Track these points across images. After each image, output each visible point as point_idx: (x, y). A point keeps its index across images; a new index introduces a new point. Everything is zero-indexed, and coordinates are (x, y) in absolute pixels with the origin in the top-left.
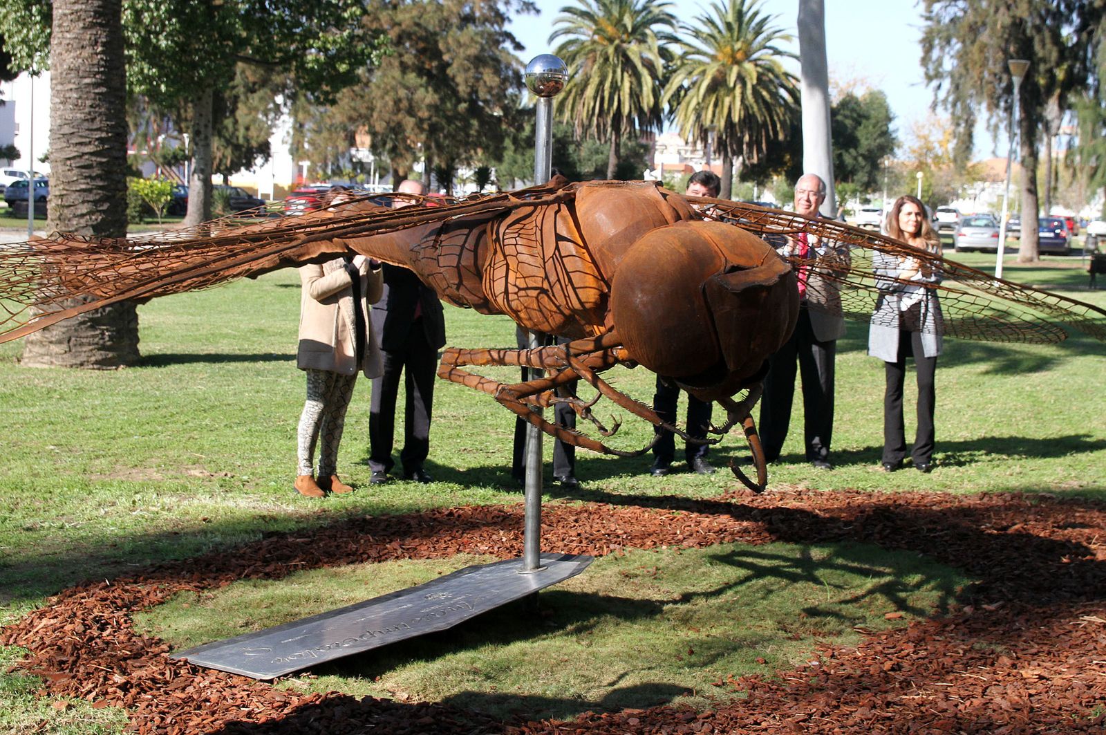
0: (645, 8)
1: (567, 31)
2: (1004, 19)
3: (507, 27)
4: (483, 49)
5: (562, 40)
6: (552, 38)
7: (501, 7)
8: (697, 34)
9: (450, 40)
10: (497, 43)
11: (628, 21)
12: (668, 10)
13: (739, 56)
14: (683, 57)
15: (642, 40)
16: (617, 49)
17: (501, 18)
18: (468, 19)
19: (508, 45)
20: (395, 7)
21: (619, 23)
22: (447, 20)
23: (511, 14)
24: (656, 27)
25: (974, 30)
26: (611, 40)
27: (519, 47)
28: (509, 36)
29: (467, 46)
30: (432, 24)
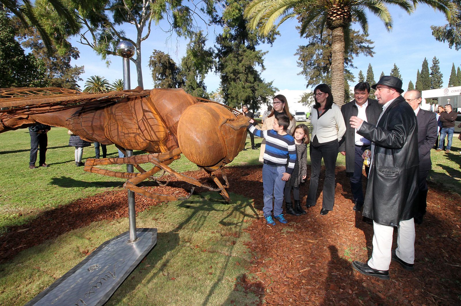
0: (103, 81)
1: (88, 85)
2: (167, 83)
3: (76, 83)
4: (71, 87)
5: (87, 86)
6: (85, 86)
7: (75, 79)
8: (113, 86)
9: (64, 85)
10: (75, 86)
11: (100, 83)
12: (107, 82)
13: (121, 89)
14: (111, 90)
15: (103, 87)
16: (98, 88)
17: (75, 81)
18: (68, 81)
19: (77, 86)
20: (51, 79)
21: (98, 84)
22: (63, 81)
23: (77, 81)
24: (105, 85)
25: (163, 85)
26: (97, 87)
27: (79, 87)
28: (77, 85)
29: (68, 86)
30: (60, 82)
